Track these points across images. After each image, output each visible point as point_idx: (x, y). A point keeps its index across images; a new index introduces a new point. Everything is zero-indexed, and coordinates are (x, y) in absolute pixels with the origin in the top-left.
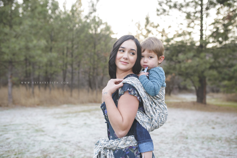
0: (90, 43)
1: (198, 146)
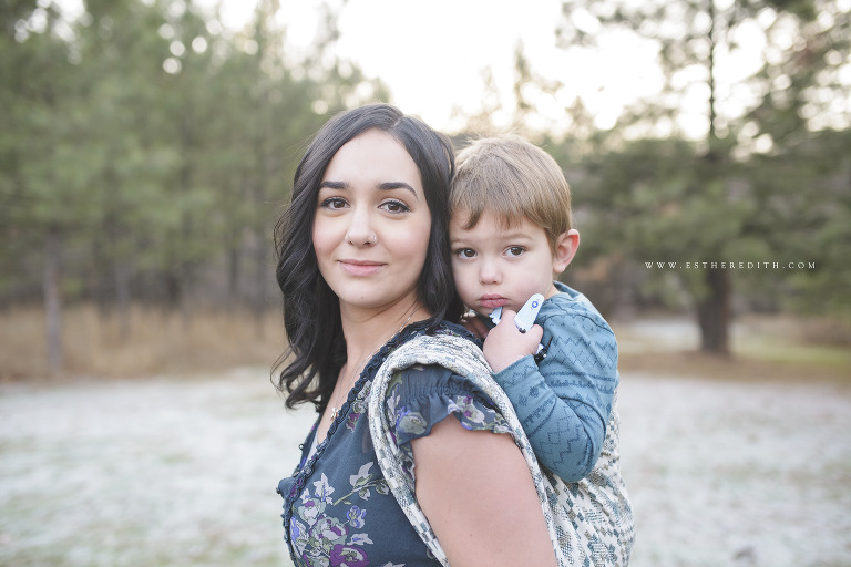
1: (701, 496)
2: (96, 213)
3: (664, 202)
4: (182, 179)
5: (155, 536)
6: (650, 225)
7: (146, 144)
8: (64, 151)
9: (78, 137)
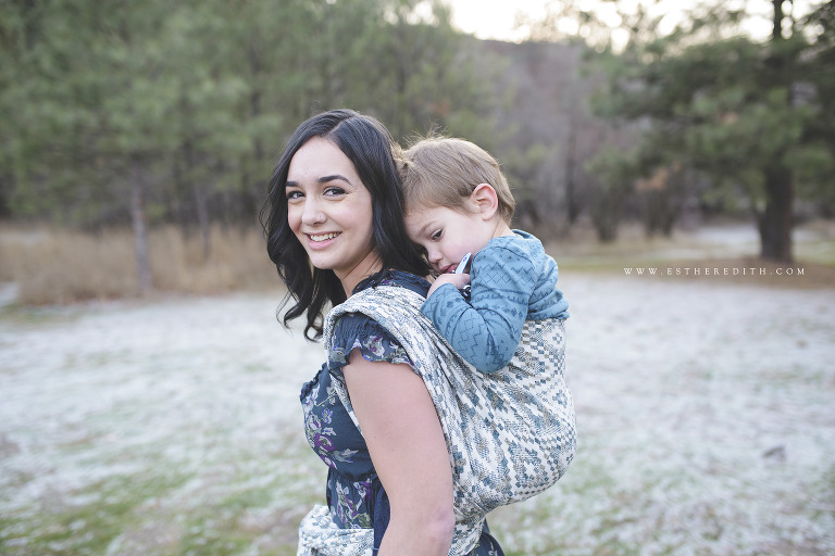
0: (384, 72)
1: (741, 399)
2: (174, 143)
3: (724, 110)
4: (253, 104)
5: (238, 436)
6: (708, 134)
7: (216, 74)
8: (141, 85)
9: (153, 71)
